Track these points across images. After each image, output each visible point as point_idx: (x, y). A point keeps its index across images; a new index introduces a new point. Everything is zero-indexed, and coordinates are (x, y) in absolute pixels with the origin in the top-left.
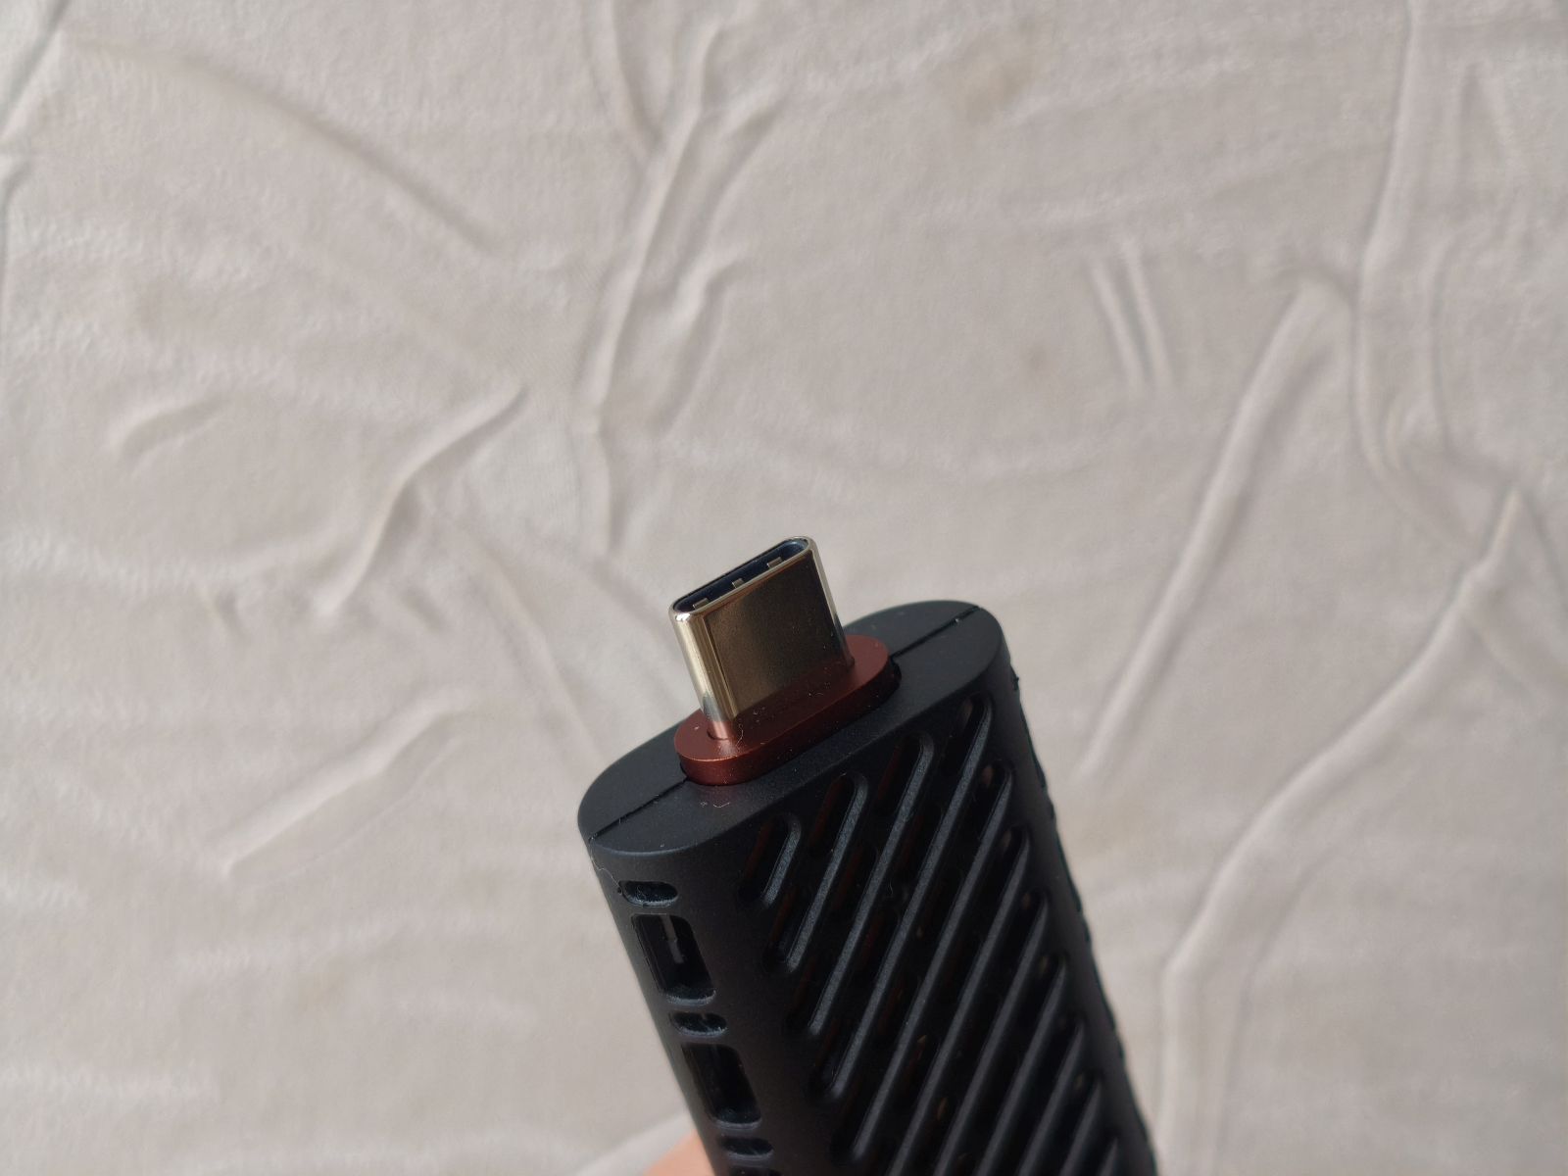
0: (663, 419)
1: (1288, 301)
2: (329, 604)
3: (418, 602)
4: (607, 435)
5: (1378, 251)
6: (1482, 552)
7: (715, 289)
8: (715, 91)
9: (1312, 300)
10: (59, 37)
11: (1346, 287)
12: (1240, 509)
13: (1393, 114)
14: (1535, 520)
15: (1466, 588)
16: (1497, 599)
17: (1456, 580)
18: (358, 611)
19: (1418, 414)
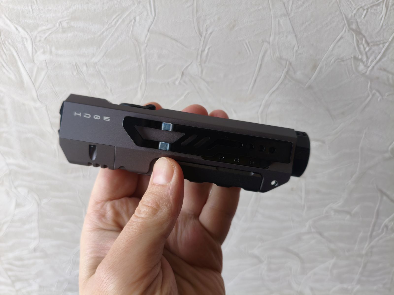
0: (205, 62)
1: (263, 44)
2: (177, 83)
3: (185, 82)
4: (200, 65)
5: (271, 39)
6: (285, 67)
7: (209, 49)
8: (206, 31)
9: (266, 44)
10: (149, 33)
11: (269, 43)
12: (261, 65)
13: (271, 25)
14: (291, 64)
15: (284, 72)
16: (287, 72)
17: (283, 70)
18: (180, 83)
19: (277, 54)
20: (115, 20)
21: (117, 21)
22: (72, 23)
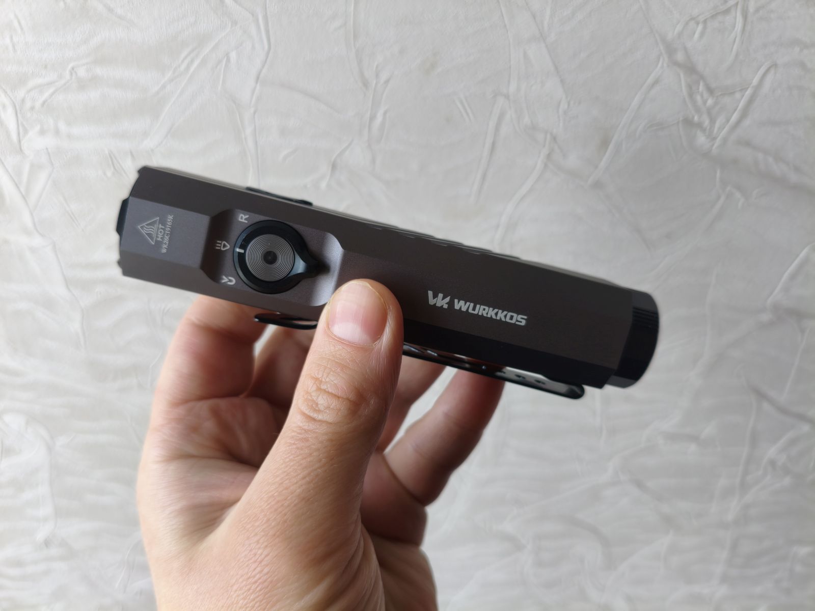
0: (379, 141)
1: (496, 100)
2: (323, 185)
3: (339, 183)
4: (369, 146)
5: (513, 88)
6: (544, 146)
7: (385, 113)
8: (377, 76)
9: (501, 100)
10: (258, 85)
11: (507, 97)
12: (493, 145)
13: (510, 61)
14: (554, 139)
15: (542, 155)
16: (549, 156)
17: (540, 153)
18: (328, 186)
19: (526, 120)
20: (186, 62)
21: (192, 61)
22: (99, 71)
